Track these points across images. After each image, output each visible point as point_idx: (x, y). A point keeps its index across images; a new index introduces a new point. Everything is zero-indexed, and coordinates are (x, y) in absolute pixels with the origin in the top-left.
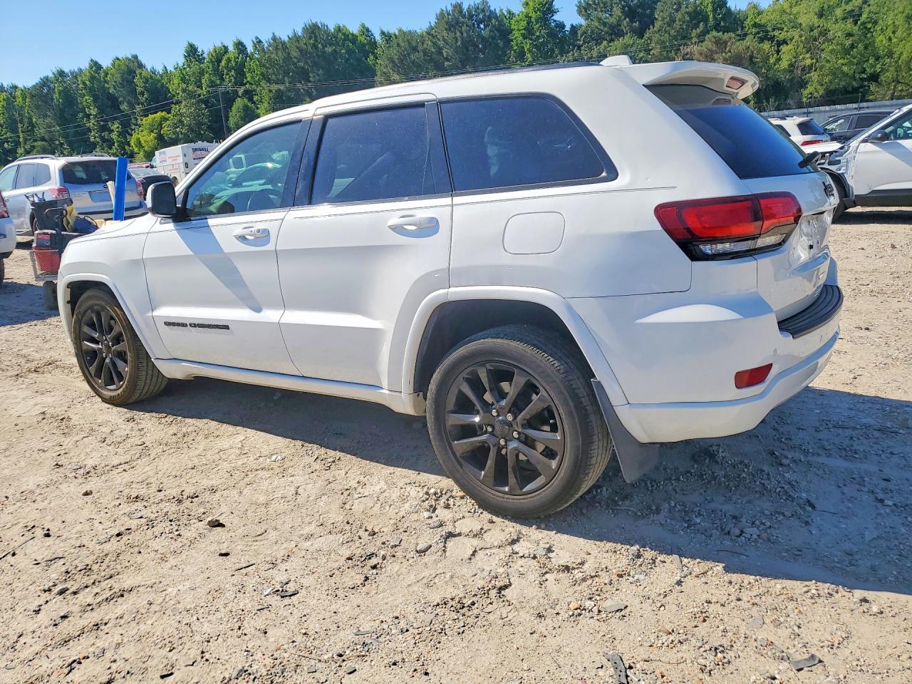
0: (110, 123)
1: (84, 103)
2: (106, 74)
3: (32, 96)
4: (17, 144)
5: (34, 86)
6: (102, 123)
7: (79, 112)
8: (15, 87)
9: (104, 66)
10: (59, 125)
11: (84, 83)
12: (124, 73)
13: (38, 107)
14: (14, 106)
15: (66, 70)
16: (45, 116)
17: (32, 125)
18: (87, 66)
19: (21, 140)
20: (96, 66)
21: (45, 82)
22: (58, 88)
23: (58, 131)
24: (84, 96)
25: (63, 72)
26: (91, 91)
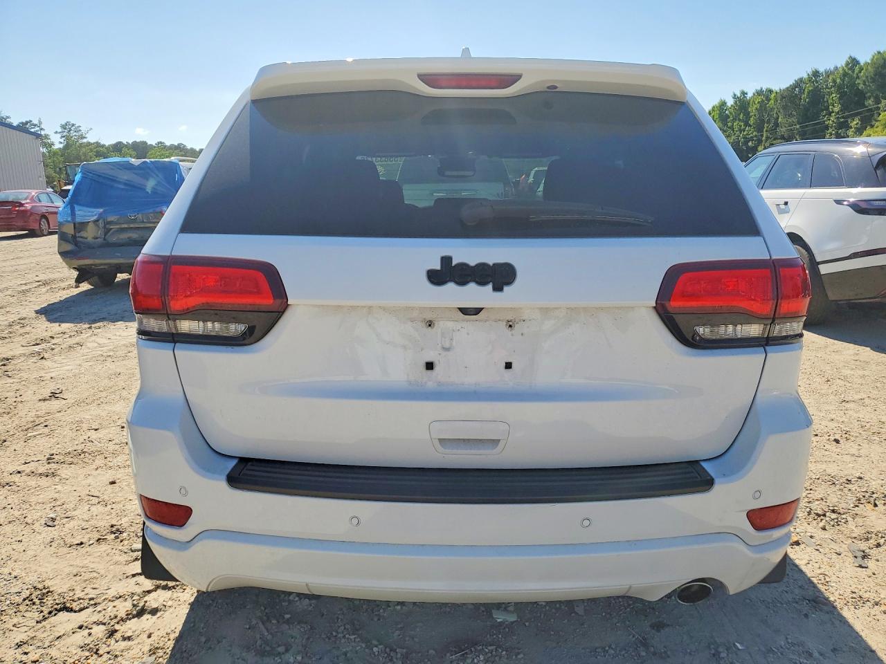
0: (849, 120)
1: (830, 101)
2: (861, 69)
3: (783, 97)
4: (760, 142)
5: (787, 88)
6: (842, 120)
7: (823, 110)
8: (771, 91)
9: (862, 62)
10: (799, 123)
11: (834, 81)
12: (878, 68)
13: (785, 108)
14: (766, 108)
15: (821, 70)
16: (791, 115)
17: (777, 125)
18: (843, 63)
19: (764, 138)
20: (853, 62)
21: (799, 83)
22: (809, 87)
23: (797, 129)
24: (832, 93)
25: (818, 72)
26: (840, 89)
